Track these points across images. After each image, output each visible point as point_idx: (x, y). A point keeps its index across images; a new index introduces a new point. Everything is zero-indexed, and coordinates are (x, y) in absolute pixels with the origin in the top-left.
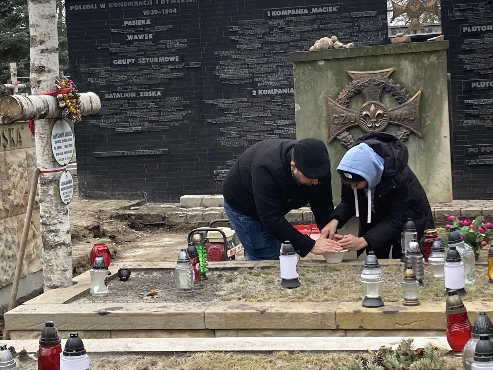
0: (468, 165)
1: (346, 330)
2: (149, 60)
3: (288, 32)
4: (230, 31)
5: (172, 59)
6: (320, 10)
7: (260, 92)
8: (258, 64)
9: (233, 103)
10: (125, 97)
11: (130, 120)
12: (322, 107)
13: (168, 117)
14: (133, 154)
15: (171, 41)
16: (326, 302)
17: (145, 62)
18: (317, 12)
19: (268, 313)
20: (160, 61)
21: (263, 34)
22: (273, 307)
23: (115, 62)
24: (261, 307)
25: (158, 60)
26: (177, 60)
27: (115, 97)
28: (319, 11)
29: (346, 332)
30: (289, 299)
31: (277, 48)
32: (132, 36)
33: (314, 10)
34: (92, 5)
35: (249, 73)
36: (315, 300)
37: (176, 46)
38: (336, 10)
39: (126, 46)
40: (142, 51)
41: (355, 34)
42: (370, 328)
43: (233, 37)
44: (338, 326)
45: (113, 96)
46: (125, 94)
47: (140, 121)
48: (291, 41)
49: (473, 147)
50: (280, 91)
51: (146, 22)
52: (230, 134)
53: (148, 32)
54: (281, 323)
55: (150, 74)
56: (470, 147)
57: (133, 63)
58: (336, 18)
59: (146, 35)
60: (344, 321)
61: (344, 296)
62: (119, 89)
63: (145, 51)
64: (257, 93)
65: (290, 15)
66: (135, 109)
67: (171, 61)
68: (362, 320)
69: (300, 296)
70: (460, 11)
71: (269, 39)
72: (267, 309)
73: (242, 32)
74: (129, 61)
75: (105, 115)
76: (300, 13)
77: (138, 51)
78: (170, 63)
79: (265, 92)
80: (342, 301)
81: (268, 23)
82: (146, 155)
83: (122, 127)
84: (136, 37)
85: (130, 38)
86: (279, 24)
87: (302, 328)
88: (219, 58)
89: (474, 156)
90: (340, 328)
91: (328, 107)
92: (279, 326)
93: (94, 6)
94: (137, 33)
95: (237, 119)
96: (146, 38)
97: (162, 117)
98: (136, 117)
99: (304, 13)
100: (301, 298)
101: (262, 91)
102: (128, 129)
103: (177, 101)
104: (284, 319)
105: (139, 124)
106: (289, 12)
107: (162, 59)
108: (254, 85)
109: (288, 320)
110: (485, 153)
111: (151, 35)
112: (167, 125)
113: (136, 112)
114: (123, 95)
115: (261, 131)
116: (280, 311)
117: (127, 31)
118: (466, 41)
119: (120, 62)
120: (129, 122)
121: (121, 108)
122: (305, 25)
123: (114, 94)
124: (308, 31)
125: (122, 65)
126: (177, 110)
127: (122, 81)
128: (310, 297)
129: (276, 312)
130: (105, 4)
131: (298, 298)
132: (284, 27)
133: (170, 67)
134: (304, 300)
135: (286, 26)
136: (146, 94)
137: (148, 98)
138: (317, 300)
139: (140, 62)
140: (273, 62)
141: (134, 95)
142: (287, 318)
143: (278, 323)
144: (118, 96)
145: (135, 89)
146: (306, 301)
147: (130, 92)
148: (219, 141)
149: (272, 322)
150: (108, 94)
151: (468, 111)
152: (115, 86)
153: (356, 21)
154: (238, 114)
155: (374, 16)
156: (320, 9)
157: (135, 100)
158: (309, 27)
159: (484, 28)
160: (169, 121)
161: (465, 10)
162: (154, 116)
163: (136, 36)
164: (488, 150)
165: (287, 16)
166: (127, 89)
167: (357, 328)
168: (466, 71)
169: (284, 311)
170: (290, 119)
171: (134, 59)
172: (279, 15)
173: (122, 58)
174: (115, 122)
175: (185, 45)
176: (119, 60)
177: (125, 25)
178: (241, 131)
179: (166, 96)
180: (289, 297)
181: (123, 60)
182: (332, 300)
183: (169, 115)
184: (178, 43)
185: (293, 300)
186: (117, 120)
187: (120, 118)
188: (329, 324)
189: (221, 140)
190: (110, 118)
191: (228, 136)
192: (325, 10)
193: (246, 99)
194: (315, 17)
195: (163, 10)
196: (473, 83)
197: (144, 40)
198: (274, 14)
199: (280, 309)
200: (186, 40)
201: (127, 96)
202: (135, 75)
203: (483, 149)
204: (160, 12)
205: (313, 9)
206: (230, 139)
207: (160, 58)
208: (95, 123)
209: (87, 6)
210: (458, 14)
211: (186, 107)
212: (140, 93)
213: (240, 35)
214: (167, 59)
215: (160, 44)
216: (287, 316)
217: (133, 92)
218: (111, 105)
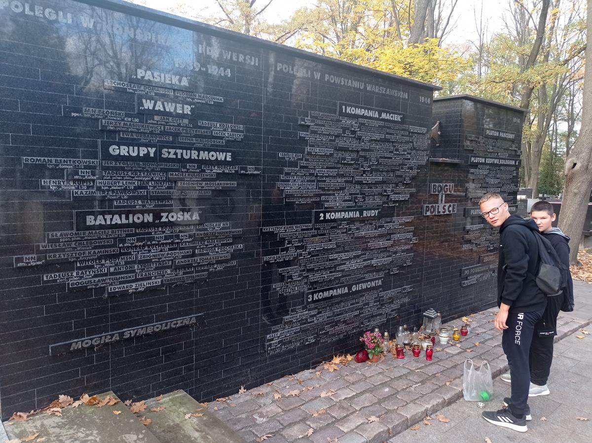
2: (182, 154)
3: (359, 138)
5: (221, 156)
8: (328, 176)
9: (296, 231)
10: (131, 221)
11: (136, 267)
13: (207, 257)
14: (142, 332)
15: (218, 125)
17: (174, 157)
18: (385, 118)
20: (200, 158)
21: (335, 136)
23: (114, 150)
25: (198, 156)
26: (229, 159)
27: (108, 222)
28: (387, 118)
31: (348, 157)
35: (317, 187)
37: (227, 135)
38: (400, 120)
39: (137, 120)
40: (168, 134)
45: (105, 220)
46: (131, 216)
47: (156, 269)
48: (362, 150)
49: (467, 270)
50: (346, 215)
51: (181, 81)
52: (291, 277)
53: (184, 102)
55: (182, 179)
57: (152, 155)
58: (398, 130)
59: (179, 106)
62: (116, 207)
63: (176, 135)
64: (325, 217)
66: (150, 245)
67: (219, 159)
71: (340, 143)
73: (315, 128)
74: (143, 151)
75: (81, 262)
77: (163, 133)
78: (217, 163)
79: (333, 215)
81: (342, 121)
82: (166, 331)
83: (121, 283)
84: (159, 107)
85: (148, 105)
86: (351, 125)
88: (284, 163)
93: (65, 17)
94: (163, 99)
95: (301, 255)
96: (179, 111)
97: (196, 258)
98: (150, 261)
99: (373, 116)
101: (329, 214)
102: (134, 285)
103: (223, 228)
105: (155, 273)
106: (363, 111)
107: (204, 155)
108: (321, 206)
110: (472, 274)
111: (189, 107)
112: (204, 271)
113: (149, 251)
114: (127, 218)
115: (324, 269)
117: (142, 90)
118: (471, 170)
119: (124, 151)
120: (134, 271)
121: (121, 245)
122: (374, 132)
123: (108, 217)
125: (129, 158)
126: (223, 245)
127: (125, 190)
132: (356, 130)
133: (217, 170)
136: (173, 217)
137: (176, 224)
139: (165, 155)
140: (342, 176)
141: (149, 218)
144: (117, 220)
145: (151, 207)
147: (143, 212)
150: (93, 217)
152: (109, 200)
154: (302, 247)
156: (388, 115)
157: (151, 227)
159: (481, 160)
160: (208, 264)
161: (473, 141)
162: (183, 257)
163: (159, 103)
165: (361, 116)
166: (135, 206)
170: (353, 250)
171: (154, 149)
172: (354, 113)
173: (129, 143)
174: (106, 275)
175: (239, 136)
176: (122, 147)
178: (303, 271)
179: (206, 221)
181: (131, 148)
183: (208, 254)
184: (230, 130)
186: (108, 270)
187: (116, 265)
189: (278, 286)
190: (92, 267)
191: (288, 280)
192: (392, 117)
194: (381, 123)
195: (209, 66)
196: (471, 210)
197: (174, 114)
198: (348, 110)
200: (241, 127)
201: (136, 220)
202: (152, 180)
203: (471, 271)
204: (204, 69)
205: (382, 114)
206: (290, 284)
207: (201, 152)
208: (55, 281)
209: (47, 10)
210: (469, 144)
211: (237, 239)
212: (162, 214)
213: (313, 132)
214: (213, 156)
215: (201, 127)
217: (148, 212)
218: (100, 238)
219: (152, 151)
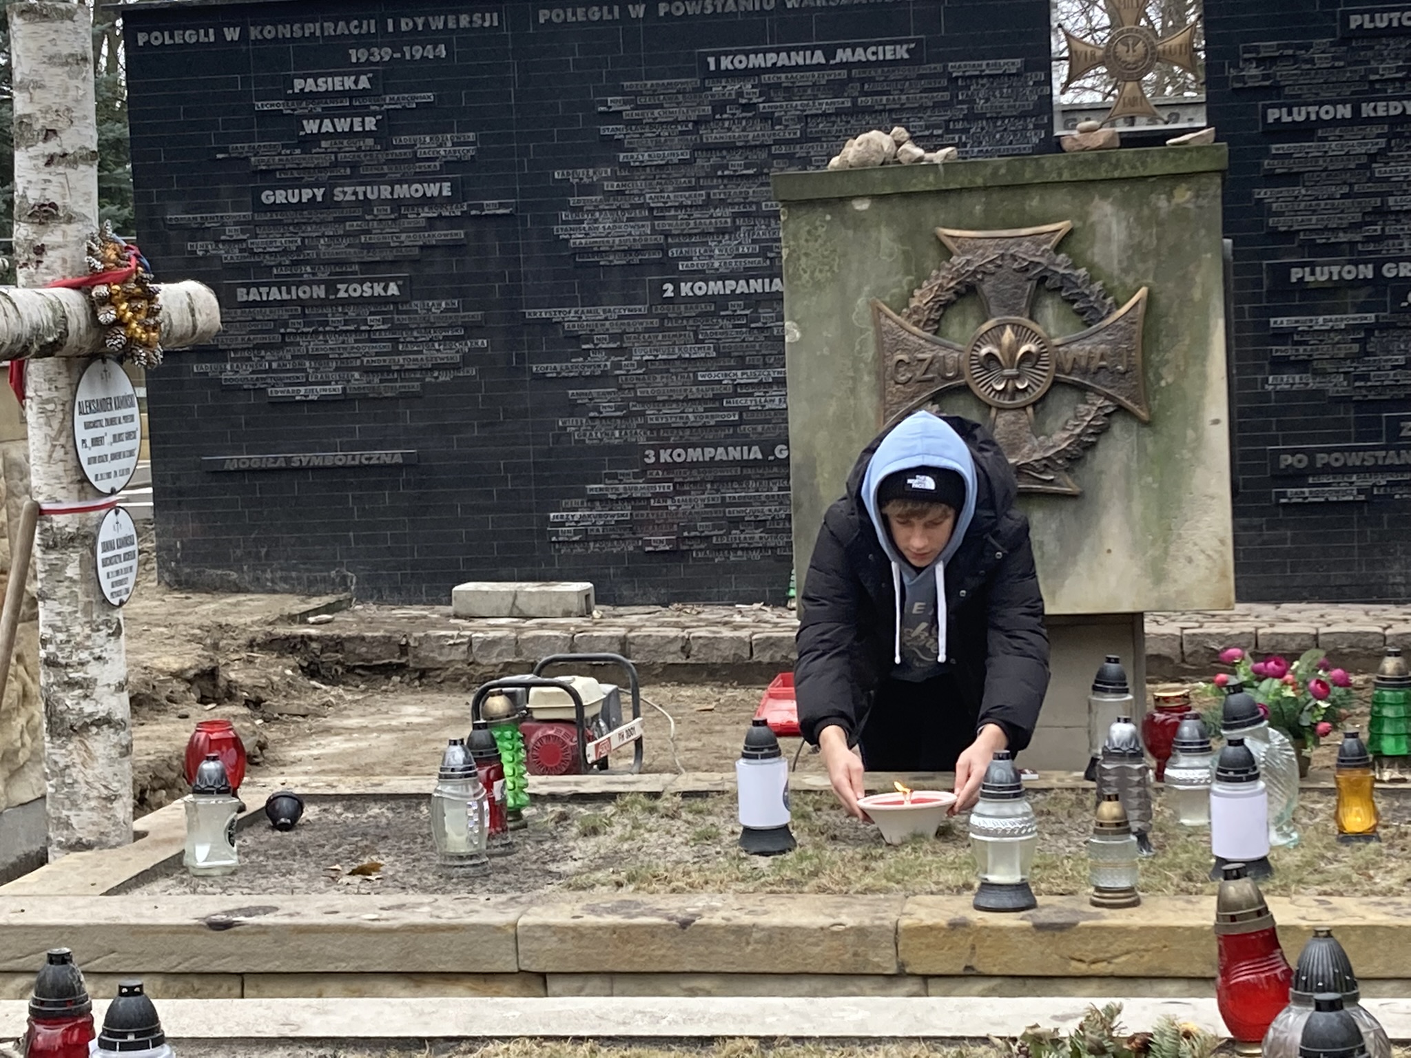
0: (1278, 505)
1: (926, 977)
2: (365, 193)
3: (768, 118)
4: (601, 113)
5: (432, 190)
6: (860, 55)
7: (685, 289)
8: (681, 207)
9: (606, 319)
10: (294, 297)
11: (307, 364)
12: (862, 331)
13: (419, 357)
14: (317, 462)
15: (428, 139)
16: (869, 896)
17: (354, 198)
18: (851, 59)
19: (702, 926)
20: (396, 196)
21: (696, 123)
22: (717, 909)
23: (267, 197)
24: (680, 909)
25: (392, 193)
26: (446, 192)
27: (265, 298)
28: (856, 59)
29: (926, 984)
30: (763, 885)
31: (736, 163)
32: (318, 121)
33: (843, 55)
34: (202, 32)
35: (654, 231)
36: (837, 888)
37: (442, 153)
38: (906, 56)
39: (298, 151)
40: (345, 165)
41: (960, 126)
42: (995, 971)
43: (607, 130)
44: (902, 965)
45: (260, 294)
46: (293, 289)
47: (337, 369)
48: (776, 142)
49: (1294, 452)
50: (742, 287)
51: (356, 82)
52: (597, 409)
53: (363, 112)
54: (737, 954)
55: (368, 232)
56: (1285, 451)
57: (319, 199)
58: (906, 79)
59: (357, 120)
60: (920, 949)
61: (920, 878)
62: (277, 276)
63: (354, 166)
64: (677, 289)
65: (774, 68)
66: (325, 333)
67: (429, 195)
68: (973, 948)
69: (796, 876)
70: (1260, 62)
71: (712, 136)
72: (700, 915)
73: (635, 115)
74: (307, 194)
75: (235, 350)
76: (801, 62)
77: (335, 165)
78: (426, 201)
79: (701, 288)
80: (915, 894)
81: (711, 89)
82: (353, 467)
83: (286, 385)
84: (327, 126)
85: (311, 127)
86: (740, 94)
87: (799, 969)
88: (566, 189)
89: (1296, 477)
90: (908, 970)
91: (879, 331)
92: (732, 963)
93: (207, 35)
94: (331, 114)
95: (617, 366)
96: (357, 128)
97: (401, 358)
98: (326, 357)
99: (815, 62)
100: (797, 883)
101: (690, 284)
102: (302, 389)
103: (447, 310)
104: (748, 943)
105: (336, 376)
106: (771, 58)
107: (402, 191)
108: (667, 268)
109: (759, 946)
110: (1327, 469)
111: (373, 120)
112: (417, 380)
113: (326, 341)
114: (289, 292)
115: (687, 400)
116: (735, 922)
117: (302, 108)
118: (1275, 148)
119: (280, 197)
120: (304, 370)
121: (282, 331)
122: (815, 98)
123: (264, 290)
124: (825, 115)
125: (288, 206)
126: (446, 338)
127: (285, 252)
128: (824, 881)
129: (724, 923)
130: (238, 30)
131: (790, 882)
132: (755, 101)
133: (427, 213)
134: (806, 889)
135: (761, 100)
136: (356, 291)
137: (362, 301)
138: (845, 889)
139: (339, 197)
140: (723, 203)
141: (319, 292)
142: (757, 942)
143: (729, 954)
144: (275, 294)
145: (325, 277)
146: (810, 892)
147: (310, 283)
148: (565, 428)
149: (711, 953)
150: (244, 290)
151: (1278, 350)
152: (266, 266)
153: (962, 88)
154: (620, 351)
155: (1013, 75)
156: (860, 51)
157: (323, 306)
158: (826, 104)
159: (1327, 112)
160: (421, 369)
161: (1273, 60)
162: (377, 354)
163: (327, 122)
164: (1337, 460)
165: (766, 70)
166: (302, 275)
167: (959, 970)
168: (1274, 234)
169: (746, 920)
170: (771, 366)
171: (322, 190)
172: (743, 66)
173: (286, 185)
174: (266, 372)
175: (470, 151)
176: (277, 192)
177: (297, 91)
178: (629, 399)
179: (413, 298)
180: (763, 880)
181: (290, 192)
182: (887, 891)
183: (420, 352)
184: (449, 144)
185: (775, 888)
186: (270, 365)
187: (280, 359)
188: (876, 959)
189: (571, 425)
190: (249, 359)
191: (592, 414)
192: (874, 53)
193: (643, 309)
194: (843, 74)
195: (406, 49)
196: (1294, 270)
197: (351, 133)
198: (726, 63)
199: (737, 913)
200: (471, 136)
201: (301, 295)
202: (323, 236)
203: (1322, 459)
204: (398, 55)
205: (840, 51)
206: (597, 422)
207: (397, 187)
208: (206, 374)
209: (188, 33)
210: (1253, 71)
211: (472, 330)
212: (339, 286)
213: (630, 123)
214: (417, 191)
215: (396, 147)
216: (756, 935)
217: (319, 283)
218: (254, 320)
219: (319, 193)
